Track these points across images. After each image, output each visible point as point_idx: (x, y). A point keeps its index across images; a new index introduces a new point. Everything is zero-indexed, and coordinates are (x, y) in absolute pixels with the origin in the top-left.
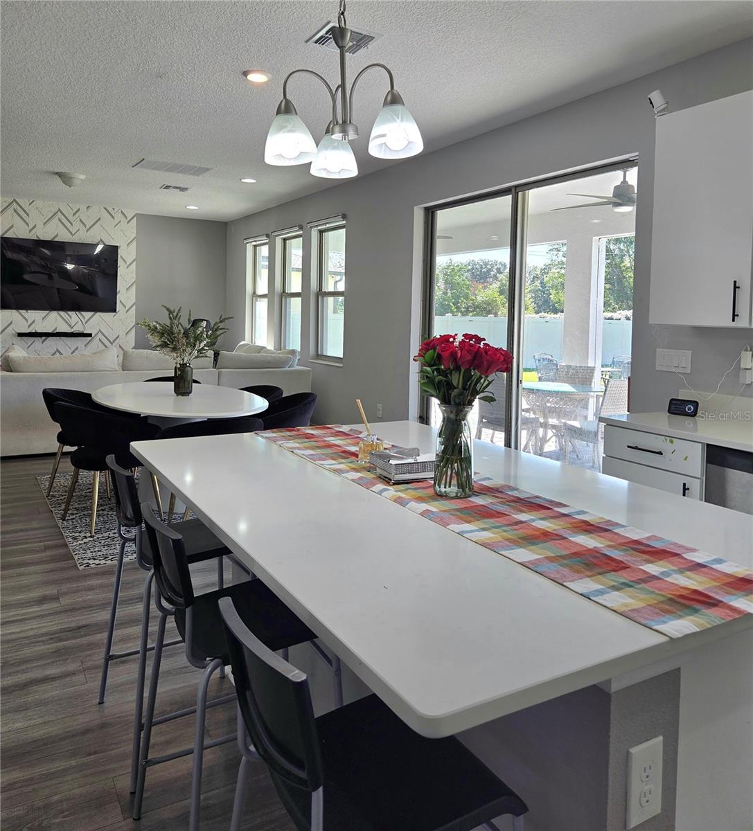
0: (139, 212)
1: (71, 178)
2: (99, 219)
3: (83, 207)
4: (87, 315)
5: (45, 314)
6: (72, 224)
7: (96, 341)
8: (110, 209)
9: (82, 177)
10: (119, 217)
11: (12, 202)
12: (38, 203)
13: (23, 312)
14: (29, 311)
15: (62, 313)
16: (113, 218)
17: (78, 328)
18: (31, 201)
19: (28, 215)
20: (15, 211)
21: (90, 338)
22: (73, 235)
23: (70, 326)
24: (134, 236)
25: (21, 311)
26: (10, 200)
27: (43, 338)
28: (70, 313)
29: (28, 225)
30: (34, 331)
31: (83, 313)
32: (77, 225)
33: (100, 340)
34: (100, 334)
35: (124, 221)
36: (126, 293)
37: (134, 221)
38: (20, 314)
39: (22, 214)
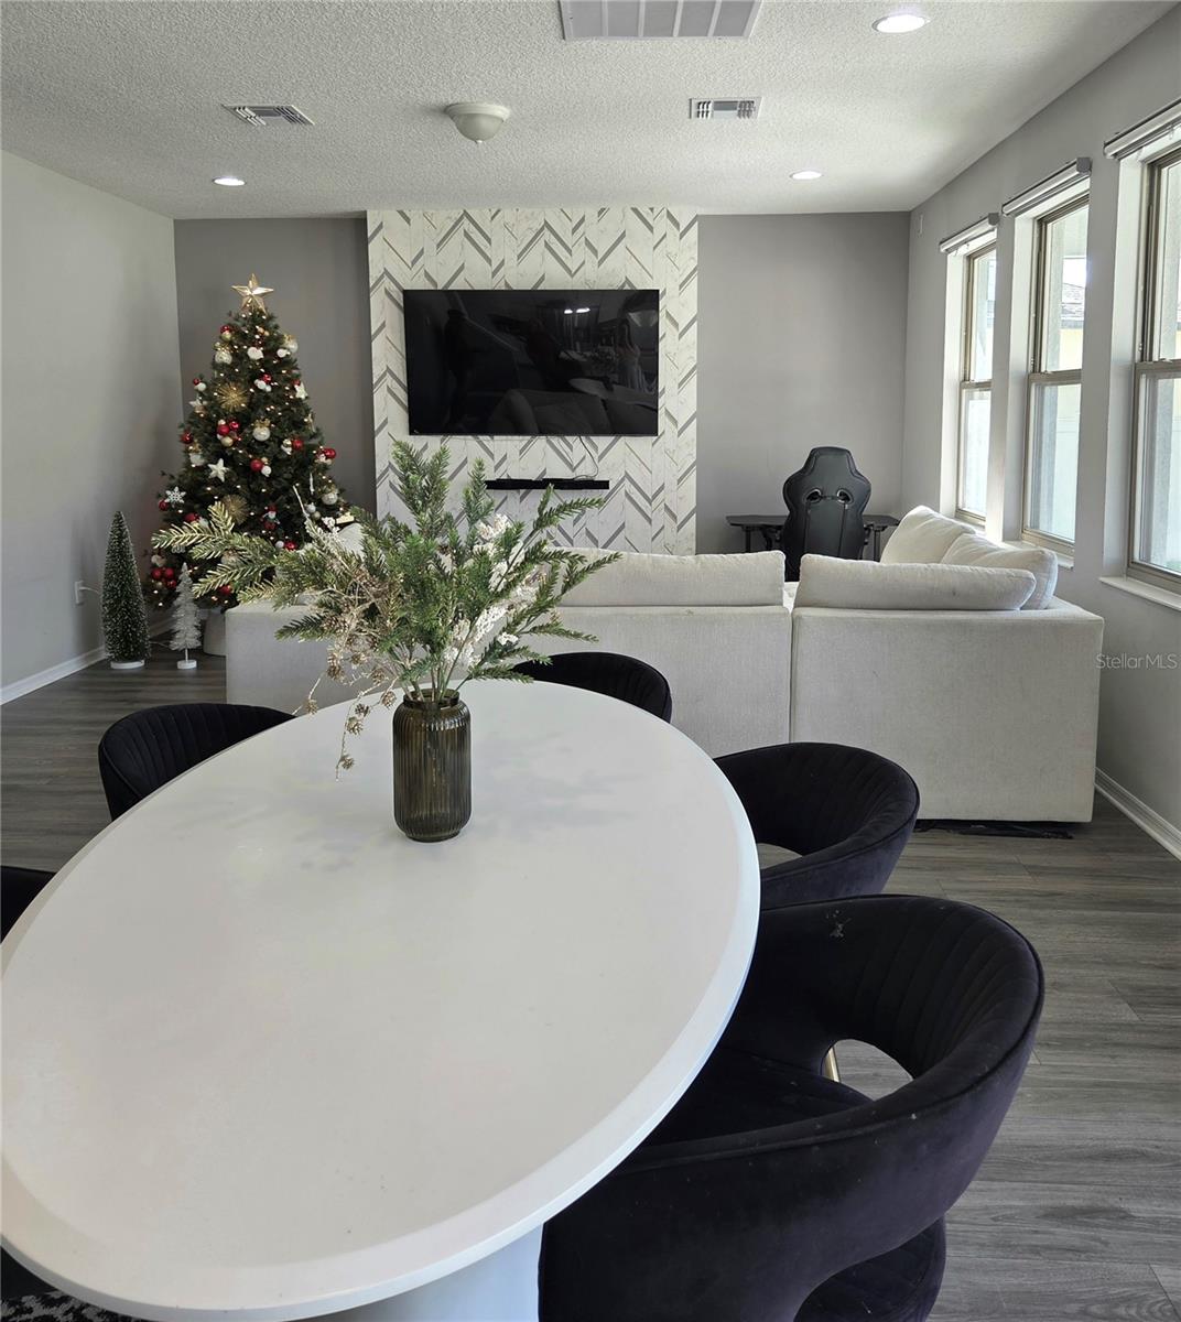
0: (702, 211)
1: (472, 116)
2: (623, 235)
3: (591, 213)
4: (602, 442)
5: (524, 443)
6: (570, 251)
7: (620, 496)
8: (644, 211)
9: (501, 111)
10: (662, 225)
11: (461, 218)
12: (507, 215)
13: (485, 439)
14: (496, 437)
15: (555, 440)
16: (651, 228)
17: (584, 472)
18: (494, 212)
19: (489, 241)
20: (466, 234)
21: (607, 492)
22: (572, 276)
23: (570, 465)
24: (694, 264)
25: (481, 437)
26: (457, 214)
27: (522, 491)
28: (570, 439)
29: (489, 261)
30: (505, 477)
31: (593, 438)
32: (582, 252)
33: (627, 494)
34: (627, 482)
35: (673, 233)
36: (677, 395)
37: (694, 232)
38: (481, 443)
39: (479, 239)
